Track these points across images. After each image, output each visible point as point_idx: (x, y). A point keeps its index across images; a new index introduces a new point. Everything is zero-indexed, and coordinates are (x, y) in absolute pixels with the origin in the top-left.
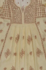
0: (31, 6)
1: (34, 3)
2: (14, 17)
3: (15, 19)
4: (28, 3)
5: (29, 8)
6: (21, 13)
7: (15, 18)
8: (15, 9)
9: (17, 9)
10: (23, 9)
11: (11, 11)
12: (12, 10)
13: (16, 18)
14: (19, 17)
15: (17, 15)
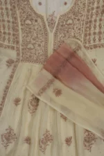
0: (74, 12)
1: (84, 4)
2: (26, 43)
3: (30, 49)
4: (66, 4)
5: (70, 18)
6: (46, 34)
7: (30, 46)
8: (31, 20)
9: (36, 21)
10: (52, 23)
11: (20, 27)
12: (22, 25)
13: (32, 47)
14: (39, 45)
15: (34, 39)
